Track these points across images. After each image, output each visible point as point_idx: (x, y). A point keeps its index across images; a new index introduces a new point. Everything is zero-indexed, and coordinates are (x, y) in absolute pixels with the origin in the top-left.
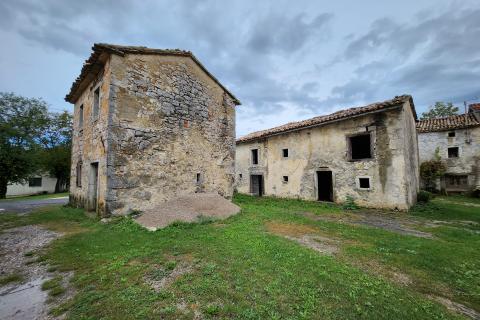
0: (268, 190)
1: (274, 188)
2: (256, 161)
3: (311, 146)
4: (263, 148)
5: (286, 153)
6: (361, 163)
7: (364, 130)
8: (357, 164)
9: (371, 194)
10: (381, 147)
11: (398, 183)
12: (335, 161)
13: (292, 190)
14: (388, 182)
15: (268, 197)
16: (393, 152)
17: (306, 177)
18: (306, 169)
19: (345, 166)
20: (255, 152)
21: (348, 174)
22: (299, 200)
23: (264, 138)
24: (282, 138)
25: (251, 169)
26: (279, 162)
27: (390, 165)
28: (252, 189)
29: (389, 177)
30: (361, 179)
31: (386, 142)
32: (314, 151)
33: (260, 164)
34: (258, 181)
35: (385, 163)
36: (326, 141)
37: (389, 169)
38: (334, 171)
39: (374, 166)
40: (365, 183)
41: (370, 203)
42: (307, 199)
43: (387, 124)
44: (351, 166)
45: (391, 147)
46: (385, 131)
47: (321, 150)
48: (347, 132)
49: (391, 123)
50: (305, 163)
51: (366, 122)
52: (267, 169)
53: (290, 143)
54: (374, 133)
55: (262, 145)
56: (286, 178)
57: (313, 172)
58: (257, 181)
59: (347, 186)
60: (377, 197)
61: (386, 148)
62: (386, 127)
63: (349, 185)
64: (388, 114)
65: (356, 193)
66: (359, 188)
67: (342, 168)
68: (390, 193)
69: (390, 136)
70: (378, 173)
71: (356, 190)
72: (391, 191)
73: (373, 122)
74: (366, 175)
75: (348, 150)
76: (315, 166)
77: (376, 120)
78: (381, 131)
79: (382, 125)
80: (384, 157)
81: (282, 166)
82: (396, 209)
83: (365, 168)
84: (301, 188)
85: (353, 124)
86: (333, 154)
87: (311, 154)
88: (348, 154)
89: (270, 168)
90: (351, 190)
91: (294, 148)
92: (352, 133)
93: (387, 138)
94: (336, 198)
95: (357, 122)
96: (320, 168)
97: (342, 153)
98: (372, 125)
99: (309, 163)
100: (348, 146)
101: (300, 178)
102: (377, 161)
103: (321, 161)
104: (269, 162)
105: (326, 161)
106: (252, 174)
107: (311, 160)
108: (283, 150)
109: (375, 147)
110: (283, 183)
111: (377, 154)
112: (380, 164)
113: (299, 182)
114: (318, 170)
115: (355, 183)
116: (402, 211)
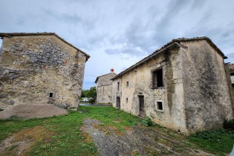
1: (123, 105)
3: (136, 79)
4: (121, 82)
5: (128, 84)
6: (158, 90)
7: (160, 65)
8: (156, 91)
9: (163, 115)
10: (168, 78)
11: (180, 108)
12: (145, 89)
13: (129, 107)
14: (173, 107)
15: (121, 111)
16: (175, 81)
18: (134, 94)
19: (149, 92)
20: (118, 84)
22: (130, 114)
24: (127, 75)
25: (117, 93)
26: (125, 89)
27: (174, 92)
29: (174, 103)
30: (158, 102)
31: (171, 74)
32: (137, 82)
33: (119, 91)
35: (171, 91)
36: (142, 76)
37: (173, 95)
38: (145, 96)
39: (164, 92)
41: (163, 123)
43: (171, 59)
44: (153, 92)
45: (174, 77)
46: (170, 65)
47: (140, 81)
48: (151, 68)
49: (174, 58)
51: (160, 60)
53: (129, 78)
54: (164, 68)
56: (127, 99)
57: (136, 96)
58: (119, 100)
59: (151, 107)
60: (167, 118)
61: (171, 78)
62: (171, 62)
63: (152, 107)
64: (172, 51)
65: (155, 113)
66: (157, 109)
67: (148, 94)
68: (174, 116)
69: (173, 68)
70: (167, 98)
71: (155, 111)
72: (175, 115)
73: (164, 59)
74: (160, 99)
75: (152, 80)
76: (137, 92)
77: (166, 57)
78: (168, 65)
79: (169, 60)
80: (170, 85)
81: (126, 92)
82: (179, 131)
83: (160, 94)
84: (132, 106)
85: (154, 63)
86: (145, 84)
87: (136, 84)
88: (152, 84)
89: (122, 93)
90: (153, 110)
91: (130, 81)
92: (154, 69)
93: (172, 70)
94: (145, 115)
95: (156, 61)
96: (139, 93)
97: (149, 83)
98: (163, 61)
99: (135, 90)
100: (152, 78)
101: (132, 99)
102: (166, 89)
103: (139, 88)
104: (122, 89)
105: (142, 89)
106: (117, 96)
107: (136, 88)
108: (127, 82)
109: (165, 77)
110: (126, 102)
111: (166, 83)
112: (168, 91)
113: (131, 102)
114: (138, 95)
115: (155, 105)
116: (182, 134)
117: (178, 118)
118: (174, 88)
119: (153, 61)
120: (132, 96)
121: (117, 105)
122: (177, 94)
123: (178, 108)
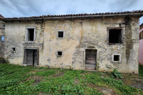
0: (43, 61)
1: (49, 60)
3: (82, 32)
4: (40, 29)
5: (61, 35)
6: (116, 46)
7: (118, 26)
8: (114, 47)
9: (120, 65)
10: (127, 38)
11: (135, 59)
12: (100, 44)
13: (66, 62)
14: (130, 58)
15: (42, 68)
16: (134, 41)
17: (78, 53)
18: (79, 47)
19: (106, 47)
20: (31, 32)
21: (108, 52)
23: (41, 20)
24: (58, 23)
25: (26, 44)
26: (55, 41)
27: (132, 48)
29: (131, 55)
30: (115, 56)
31: (130, 35)
32: (85, 35)
35: (129, 47)
36: (94, 30)
37: (131, 51)
38: (99, 50)
39: (123, 48)
40: (116, 58)
43: (132, 25)
44: (110, 47)
45: (133, 38)
46: (130, 29)
47: (90, 35)
48: (108, 26)
49: (134, 24)
50: (77, 43)
51: (120, 21)
52: (42, 45)
53: (66, 27)
54: (124, 29)
55: (39, 26)
56: (60, 53)
57: (83, 50)
58: (31, 54)
59: (106, 60)
60: (123, 67)
61: (130, 38)
62: (131, 26)
63: (108, 59)
64: (133, 19)
65: (112, 64)
67: (104, 48)
69: (133, 32)
70: (125, 52)
71: (112, 62)
72: (131, 63)
73: (124, 22)
74: (118, 53)
75: (108, 37)
76: (85, 46)
77: (126, 21)
78: (128, 28)
79: (129, 24)
80: (129, 43)
81: (57, 44)
82: (133, 73)
83: (118, 49)
84: (73, 61)
85: (112, 22)
86: (98, 39)
87: (82, 37)
88: (108, 40)
89: (45, 44)
90: (109, 62)
91: (68, 32)
92: (111, 27)
93: (131, 32)
94: (99, 67)
95: (114, 21)
96: (88, 47)
97: (104, 38)
98: (123, 24)
99: (80, 43)
100: (108, 35)
101: (73, 53)
102: (125, 46)
103: (90, 42)
104: (45, 40)
105: (94, 43)
106: (26, 48)
107: (82, 41)
108: (58, 32)
109: (124, 37)
110: (57, 56)
111: (125, 41)
112: (127, 47)
113: (72, 56)
114: (87, 48)
115: (111, 58)
116: (136, 75)
117: (133, 65)
118: (132, 46)
119: (111, 20)
120: (73, 50)
121: (25, 61)
122: (135, 50)
123: (134, 59)
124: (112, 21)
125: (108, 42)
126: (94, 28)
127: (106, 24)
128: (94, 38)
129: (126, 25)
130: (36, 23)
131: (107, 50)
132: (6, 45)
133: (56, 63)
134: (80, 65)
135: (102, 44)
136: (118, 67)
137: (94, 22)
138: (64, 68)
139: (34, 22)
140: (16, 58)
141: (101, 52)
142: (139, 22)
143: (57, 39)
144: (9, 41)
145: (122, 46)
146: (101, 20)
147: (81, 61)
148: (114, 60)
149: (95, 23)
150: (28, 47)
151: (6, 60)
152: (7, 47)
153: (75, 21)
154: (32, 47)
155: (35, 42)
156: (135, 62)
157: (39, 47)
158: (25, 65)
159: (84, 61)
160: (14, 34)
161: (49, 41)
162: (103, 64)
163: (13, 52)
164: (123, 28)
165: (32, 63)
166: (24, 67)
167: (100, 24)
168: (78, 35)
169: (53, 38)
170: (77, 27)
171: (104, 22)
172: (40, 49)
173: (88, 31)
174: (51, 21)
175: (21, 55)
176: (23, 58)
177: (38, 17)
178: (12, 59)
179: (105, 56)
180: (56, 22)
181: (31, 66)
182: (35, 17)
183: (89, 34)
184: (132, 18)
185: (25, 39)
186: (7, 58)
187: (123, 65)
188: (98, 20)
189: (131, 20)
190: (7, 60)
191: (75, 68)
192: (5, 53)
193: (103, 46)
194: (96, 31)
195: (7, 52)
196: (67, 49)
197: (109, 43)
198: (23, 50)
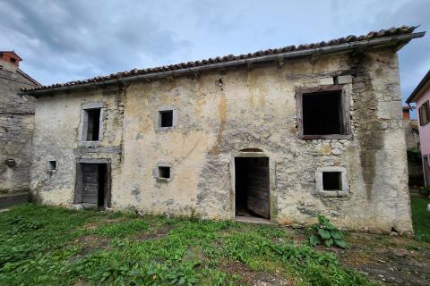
0: (120, 197)
1: (136, 192)
2: (94, 133)
3: (223, 108)
4: (113, 107)
5: (166, 119)
6: (326, 143)
7: (330, 81)
8: (320, 145)
9: (346, 203)
10: (362, 115)
11: (395, 181)
12: (275, 138)
13: (180, 197)
14: (377, 180)
15: (119, 214)
16: (385, 125)
17: (212, 168)
18: (214, 152)
19: (294, 147)
20: (94, 115)
21: (302, 163)
22: (194, 219)
23: (116, 86)
24: (159, 88)
25: (82, 149)
26: (150, 137)
27: (380, 147)
28: (80, 195)
29: (379, 170)
30: (325, 174)
31: (371, 105)
32: (231, 116)
33: (104, 141)
34: (96, 177)
35: (371, 143)
36: (256, 101)
37: (378, 155)
38: (274, 158)
39: (351, 149)
40: (332, 181)
41: (345, 221)
42: (211, 215)
43: (372, 74)
44: (308, 148)
45: (380, 115)
46: (369, 87)
47: (247, 114)
48: (299, 84)
49: (379, 72)
50: (210, 140)
51: (333, 67)
52: (120, 151)
53: (179, 99)
54: (348, 89)
55: (112, 101)
56: (165, 172)
57: (228, 159)
58: (94, 177)
59: (299, 187)
60: (357, 209)
61: (370, 117)
62: (370, 80)
63: (304, 186)
64: (375, 56)
65: (318, 201)
66: (322, 191)
67: (290, 152)
68: (380, 201)
69: (379, 96)
70: (359, 162)
71: (316, 195)
72: (382, 197)
73: (346, 68)
74: (335, 165)
75: (300, 116)
76: (233, 147)
77: (353, 66)
78: (361, 85)
79: (362, 74)
80: (368, 133)
81: (157, 146)
82: (393, 230)
83: (334, 151)
84: (199, 192)
85: (310, 71)
86: (271, 124)
87: (223, 122)
88: (301, 125)
89: (127, 148)
90: (308, 194)
91: (185, 110)
92: (309, 86)
93: (373, 98)
94: (276, 212)
95: (317, 67)
96: (243, 150)
97: (289, 122)
98: (345, 73)
99: (219, 141)
100: (300, 110)
101: (198, 170)
102: (356, 140)
103: (246, 136)
104: (127, 136)
105: (257, 137)
106: (81, 161)
107: (224, 133)
108: (160, 112)
109: (352, 113)
110: (158, 181)
111: (356, 127)
112: (363, 146)
113: (196, 180)
114: (238, 154)
115: (315, 182)
116: (404, 235)
117: (392, 204)
118: (381, 139)
119: (307, 65)
120: (199, 160)
121: (79, 196)
122: (390, 152)
123: (391, 182)
124: (308, 68)
125: (300, 131)
126: (256, 92)
127: (292, 78)
128: (258, 124)
129: (355, 76)
130: (104, 94)
131: (300, 158)
132: (36, 154)
133: (155, 201)
134: (220, 206)
135: (283, 140)
136: (338, 209)
137: (256, 76)
138: (177, 214)
139: (100, 91)
140: (58, 187)
141: (279, 163)
142: (395, 65)
143: (157, 132)
144: (43, 143)
145: (347, 143)
146: (275, 68)
147: (223, 192)
148: (325, 188)
149: (260, 79)
150: (85, 157)
151: (35, 193)
152: (39, 159)
153: (203, 77)
154: (95, 156)
155: (102, 144)
156: (395, 192)
157: (111, 156)
158: (78, 207)
159: (231, 193)
160: (55, 126)
161: (137, 138)
162: (289, 200)
163: (51, 174)
164: (345, 87)
165: (96, 201)
166: (74, 211)
167: (273, 80)
168: (212, 118)
169: (146, 129)
170: (208, 95)
171: (285, 73)
172: (115, 161)
173: (241, 105)
174: (141, 85)
175: (69, 179)
176: (73, 187)
177: (106, 79)
178: (49, 190)
179: (294, 177)
180: (154, 85)
181: (92, 209)
182: (100, 79)
183: (243, 112)
184: (371, 55)
185: (80, 138)
186: (38, 189)
187: (355, 205)
188: (267, 71)
189: (369, 60)
190: (37, 195)
191: (206, 214)
192: (34, 175)
193: (287, 144)
194: (263, 102)
195: (38, 172)
196: (184, 158)
197: (304, 134)
198: (73, 167)
